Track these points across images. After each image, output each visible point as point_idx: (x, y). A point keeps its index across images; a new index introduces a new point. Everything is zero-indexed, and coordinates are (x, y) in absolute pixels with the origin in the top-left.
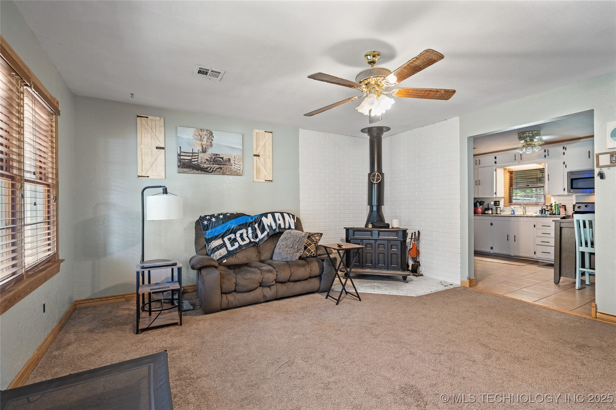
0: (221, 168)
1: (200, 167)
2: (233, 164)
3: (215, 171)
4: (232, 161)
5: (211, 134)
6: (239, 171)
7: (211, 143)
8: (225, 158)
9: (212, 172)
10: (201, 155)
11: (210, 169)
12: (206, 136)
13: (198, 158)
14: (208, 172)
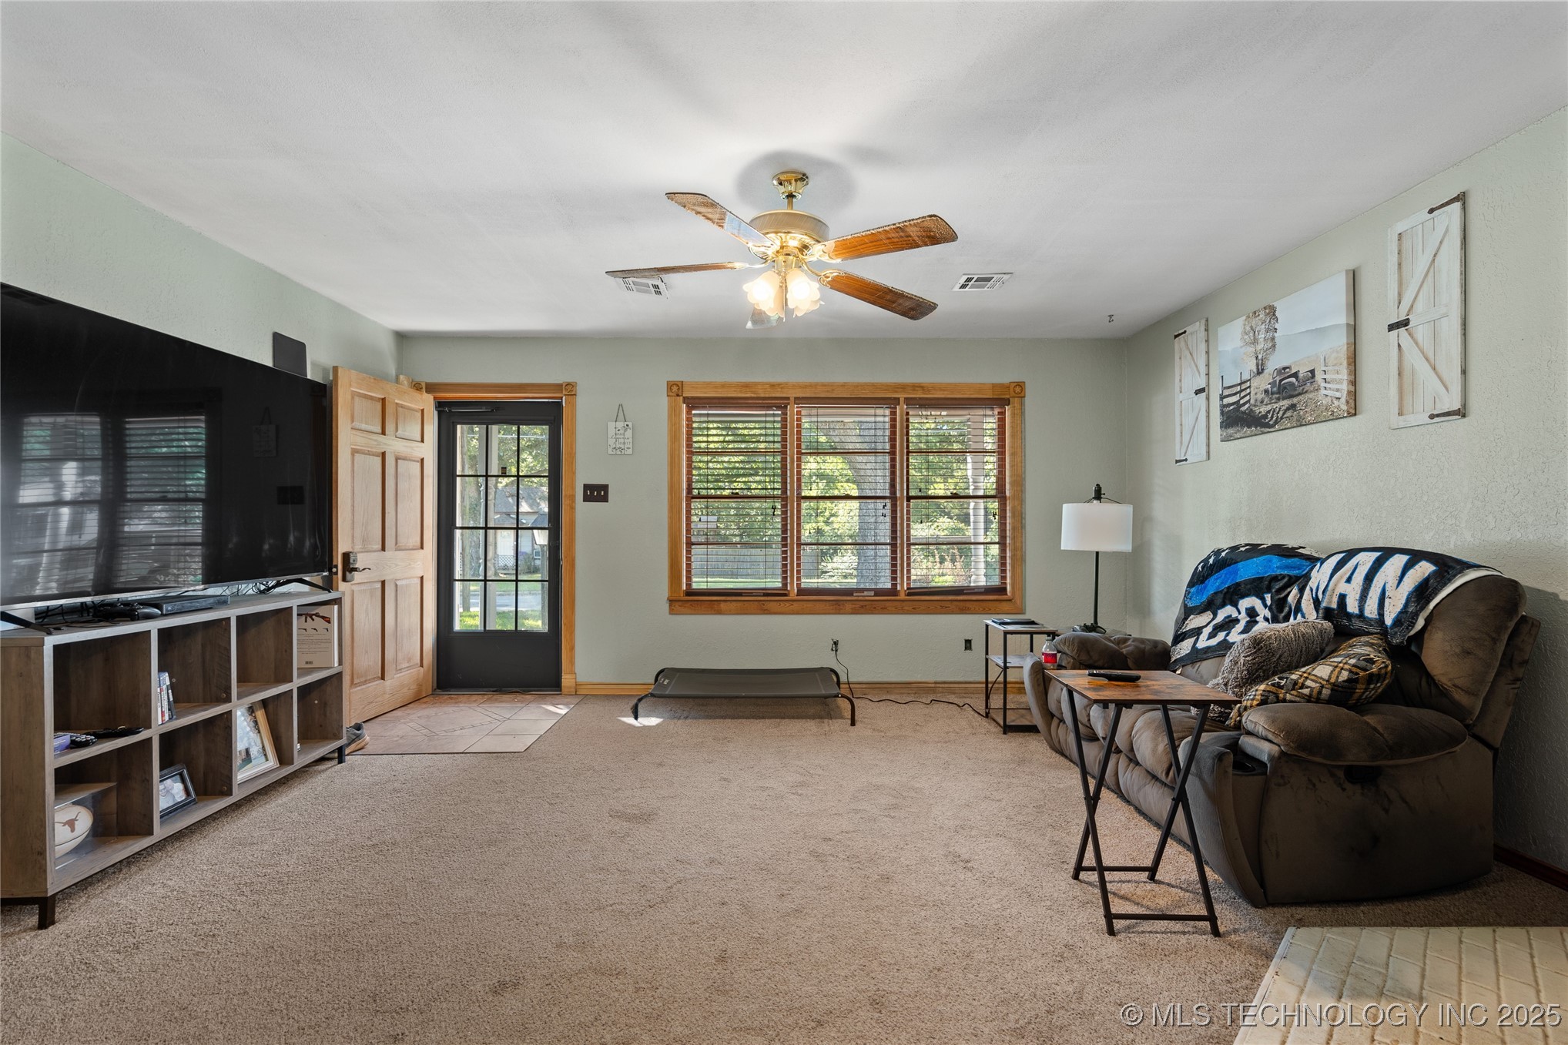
0: (1293, 407)
1: (1254, 417)
2: (1323, 384)
3: (1282, 418)
4: (1319, 376)
5: (1271, 311)
6: (1336, 403)
7: (1273, 339)
8: (1303, 371)
9: (1276, 422)
10: (1255, 383)
11: (1272, 417)
12: (1263, 326)
13: (1249, 394)
14: (1268, 426)
